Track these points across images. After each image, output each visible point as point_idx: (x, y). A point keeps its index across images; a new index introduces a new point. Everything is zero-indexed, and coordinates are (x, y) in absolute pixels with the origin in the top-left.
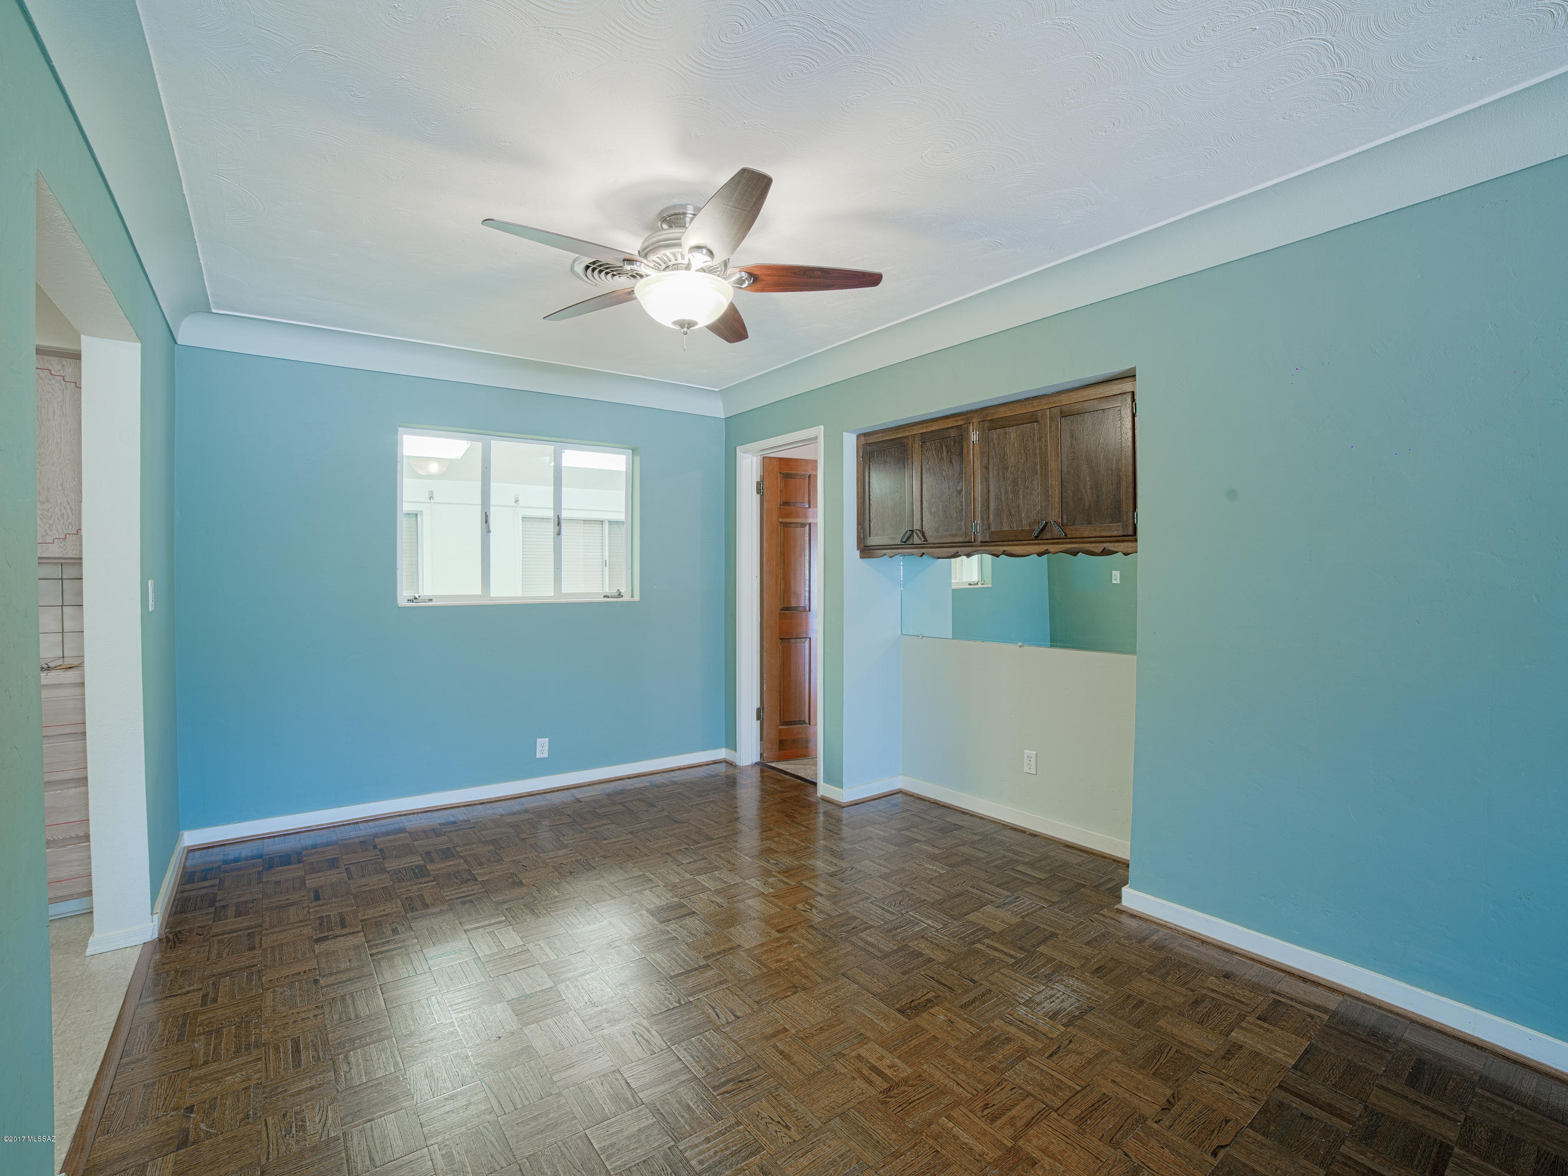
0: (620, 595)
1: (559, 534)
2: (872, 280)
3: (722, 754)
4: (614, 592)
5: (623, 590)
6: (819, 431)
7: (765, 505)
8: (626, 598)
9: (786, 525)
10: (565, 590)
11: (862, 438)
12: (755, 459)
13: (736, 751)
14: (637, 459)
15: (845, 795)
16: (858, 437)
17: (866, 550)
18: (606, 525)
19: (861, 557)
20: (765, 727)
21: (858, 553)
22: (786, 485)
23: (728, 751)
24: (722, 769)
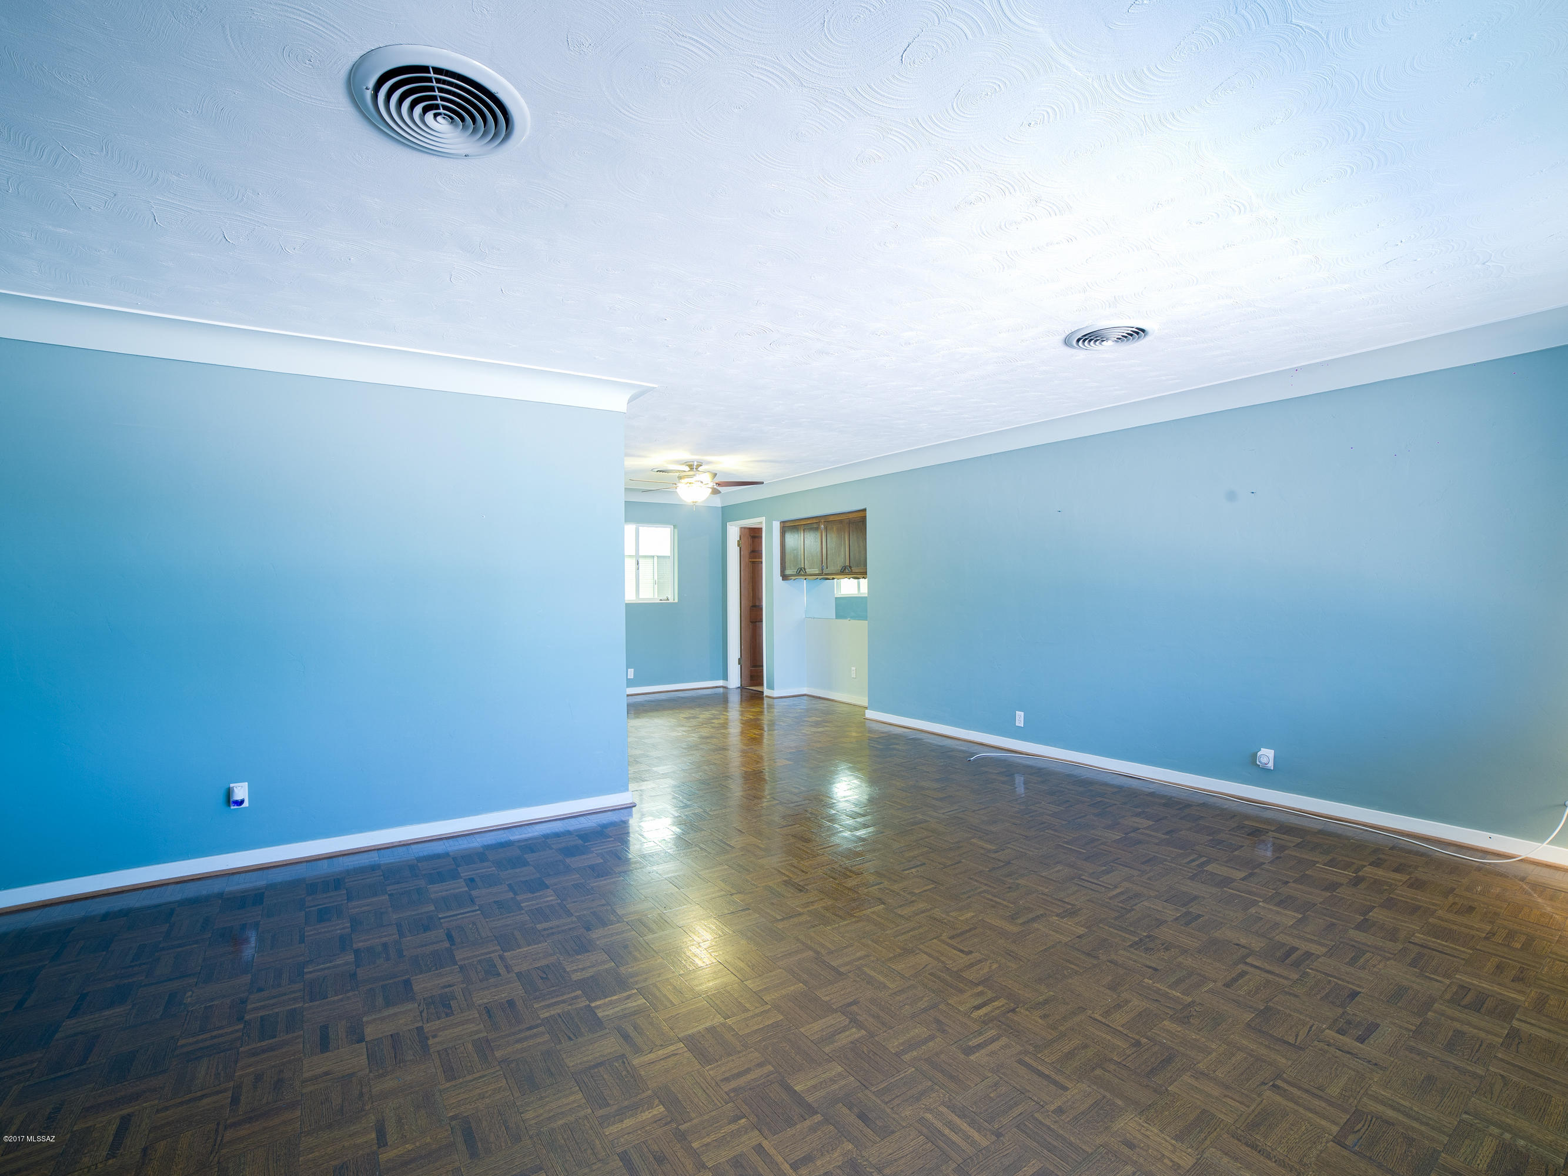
0: (668, 599)
1: (638, 569)
2: (762, 483)
3: (721, 683)
4: (665, 598)
5: (669, 597)
6: (763, 519)
7: (742, 553)
8: (671, 601)
9: (753, 562)
10: (641, 597)
11: (782, 523)
12: (737, 528)
13: (727, 680)
14: (676, 530)
15: (776, 693)
16: (780, 523)
17: (785, 577)
18: (656, 558)
19: (783, 580)
20: (742, 668)
21: (781, 578)
22: (753, 542)
23: (724, 681)
24: (721, 690)
